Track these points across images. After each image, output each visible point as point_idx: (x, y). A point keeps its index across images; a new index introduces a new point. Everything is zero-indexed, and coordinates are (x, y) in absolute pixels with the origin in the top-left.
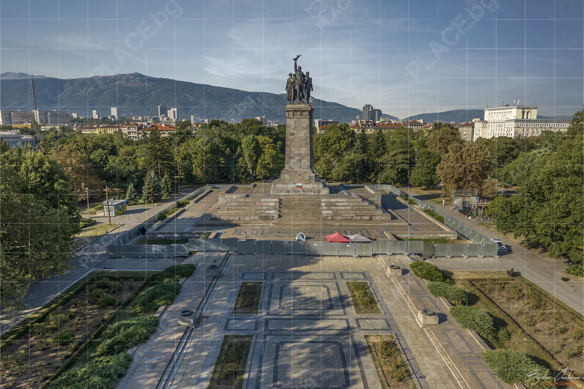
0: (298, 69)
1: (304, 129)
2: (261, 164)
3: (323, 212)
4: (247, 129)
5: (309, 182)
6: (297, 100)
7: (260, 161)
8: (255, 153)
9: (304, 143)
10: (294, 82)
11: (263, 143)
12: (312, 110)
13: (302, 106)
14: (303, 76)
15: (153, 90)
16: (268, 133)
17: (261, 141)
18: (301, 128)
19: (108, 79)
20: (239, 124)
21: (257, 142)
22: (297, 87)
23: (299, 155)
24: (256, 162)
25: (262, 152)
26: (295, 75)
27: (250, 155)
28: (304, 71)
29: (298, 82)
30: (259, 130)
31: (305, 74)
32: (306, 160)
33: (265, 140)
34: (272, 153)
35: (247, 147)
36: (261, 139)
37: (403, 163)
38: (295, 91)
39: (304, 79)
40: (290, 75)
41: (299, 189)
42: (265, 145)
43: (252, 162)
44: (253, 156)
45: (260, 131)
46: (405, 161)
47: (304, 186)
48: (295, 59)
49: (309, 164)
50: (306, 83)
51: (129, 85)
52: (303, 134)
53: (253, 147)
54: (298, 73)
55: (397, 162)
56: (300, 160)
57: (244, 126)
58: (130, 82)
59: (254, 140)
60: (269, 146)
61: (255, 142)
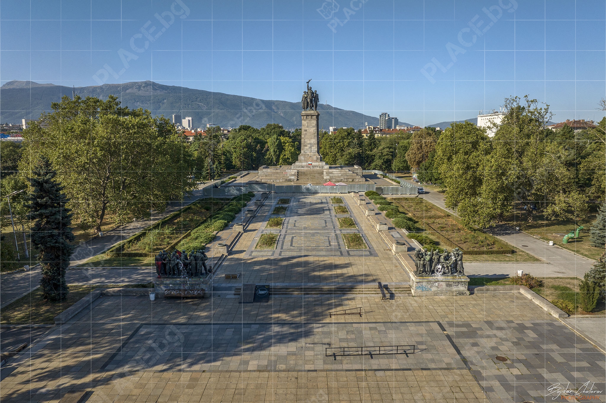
0: (309, 89)
1: (313, 127)
2: (282, 159)
3: (324, 177)
4: (270, 132)
5: (317, 161)
6: (309, 108)
7: (281, 156)
8: (278, 149)
9: (313, 136)
10: (307, 97)
11: (284, 142)
12: (319, 115)
13: (312, 112)
14: (313, 93)
15: (165, 99)
16: (287, 135)
17: (282, 141)
18: (312, 127)
19: (119, 87)
20: (263, 129)
21: (280, 142)
22: (309, 100)
23: (310, 144)
24: (279, 156)
25: (284, 149)
26: (307, 92)
27: (274, 151)
28: (313, 90)
29: (309, 96)
30: (280, 133)
31: (314, 92)
32: (314, 147)
33: (286, 140)
34: (291, 150)
35: (272, 145)
36: (283, 139)
37: (387, 155)
38: (308, 103)
39: (314, 95)
40: (305, 92)
41: (310, 166)
42: (286, 143)
43: (276, 156)
44: (277, 152)
45: (282, 133)
46: (389, 153)
47: (313, 164)
48: (308, 82)
49: (316, 149)
50: (315, 98)
51: (141, 93)
52: (313, 130)
53: (277, 145)
54: (309, 91)
55: (383, 154)
56: (311, 147)
57: (268, 130)
58: (142, 90)
59: (277, 139)
60: (289, 144)
61: (278, 141)
